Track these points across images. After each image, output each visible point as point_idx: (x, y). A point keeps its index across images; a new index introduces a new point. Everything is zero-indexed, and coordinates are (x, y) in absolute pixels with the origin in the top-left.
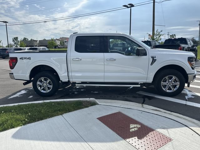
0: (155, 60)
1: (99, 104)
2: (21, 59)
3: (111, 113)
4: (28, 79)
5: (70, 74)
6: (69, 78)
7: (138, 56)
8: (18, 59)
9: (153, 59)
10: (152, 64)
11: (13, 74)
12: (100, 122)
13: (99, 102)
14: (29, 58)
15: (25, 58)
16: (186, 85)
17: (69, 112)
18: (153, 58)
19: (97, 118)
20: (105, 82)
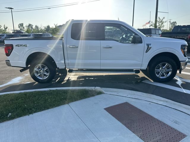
0: (151, 48)
1: (104, 93)
2: (16, 46)
3: (118, 104)
4: (25, 66)
5: (67, 61)
6: (66, 65)
7: (134, 44)
8: (14, 46)
9: (148, 47)
10: (147, 52)
11: (9, 61)
12: (108, 113)
13: (105, 91)
14: (25, 46)
15: (21, 45)
16: (178, 72)
17: (75, 101)
18: (148, 45)
19: (104, 109)
20: (101, 69)
